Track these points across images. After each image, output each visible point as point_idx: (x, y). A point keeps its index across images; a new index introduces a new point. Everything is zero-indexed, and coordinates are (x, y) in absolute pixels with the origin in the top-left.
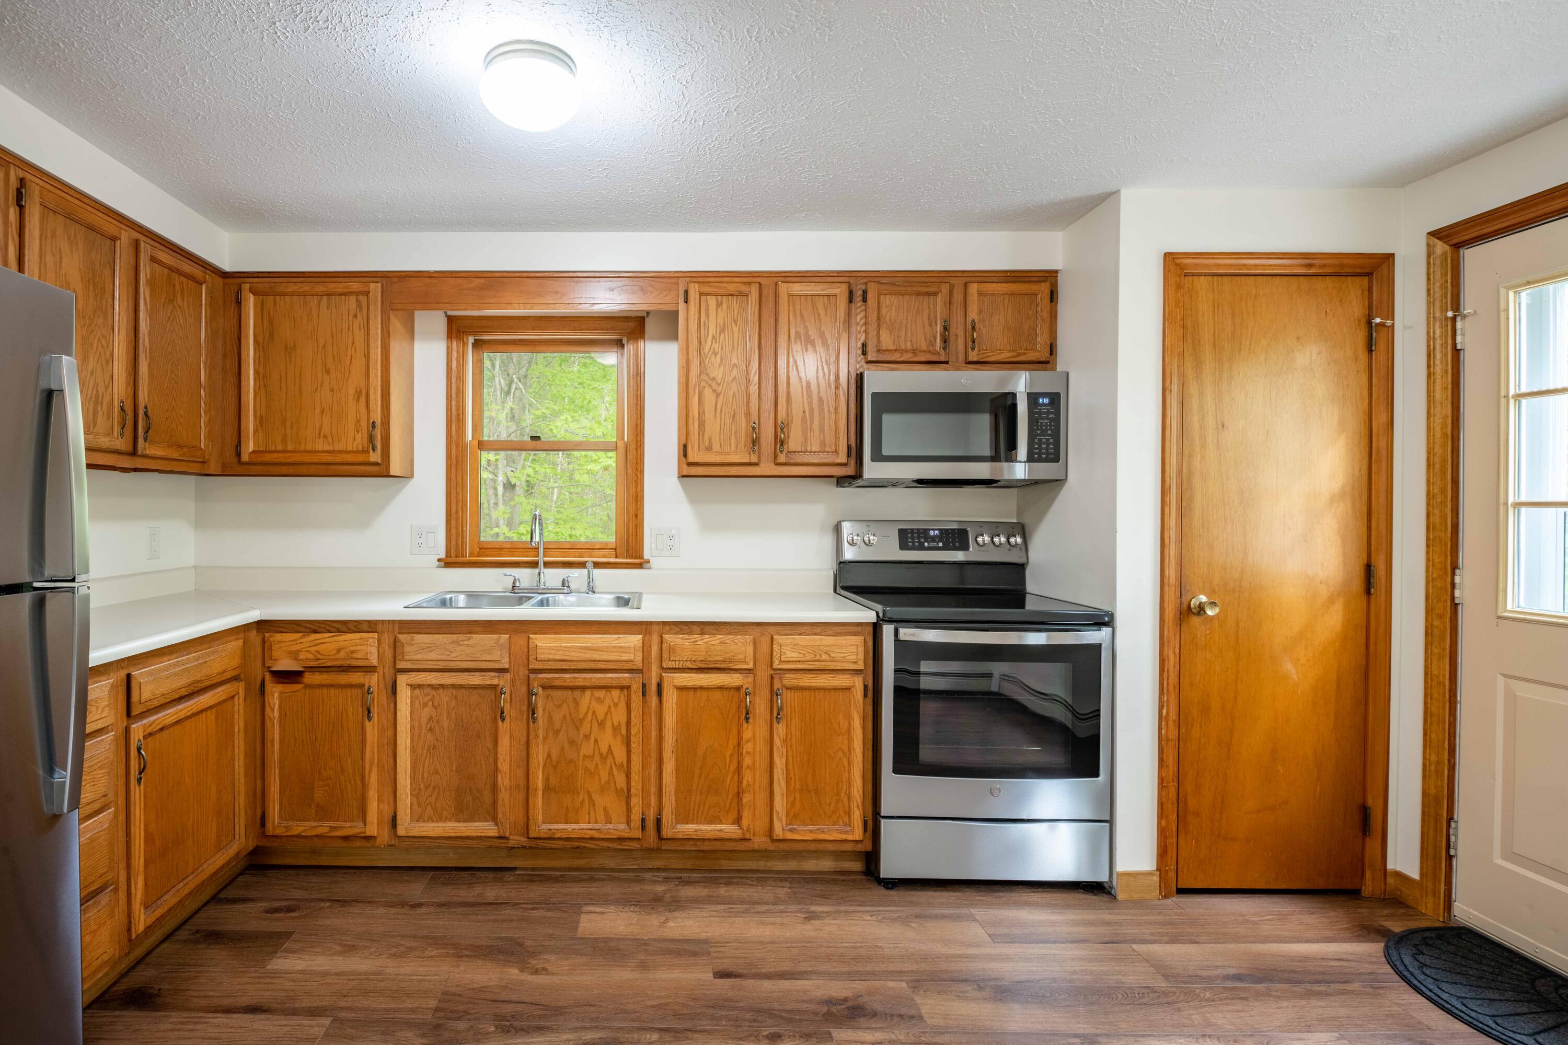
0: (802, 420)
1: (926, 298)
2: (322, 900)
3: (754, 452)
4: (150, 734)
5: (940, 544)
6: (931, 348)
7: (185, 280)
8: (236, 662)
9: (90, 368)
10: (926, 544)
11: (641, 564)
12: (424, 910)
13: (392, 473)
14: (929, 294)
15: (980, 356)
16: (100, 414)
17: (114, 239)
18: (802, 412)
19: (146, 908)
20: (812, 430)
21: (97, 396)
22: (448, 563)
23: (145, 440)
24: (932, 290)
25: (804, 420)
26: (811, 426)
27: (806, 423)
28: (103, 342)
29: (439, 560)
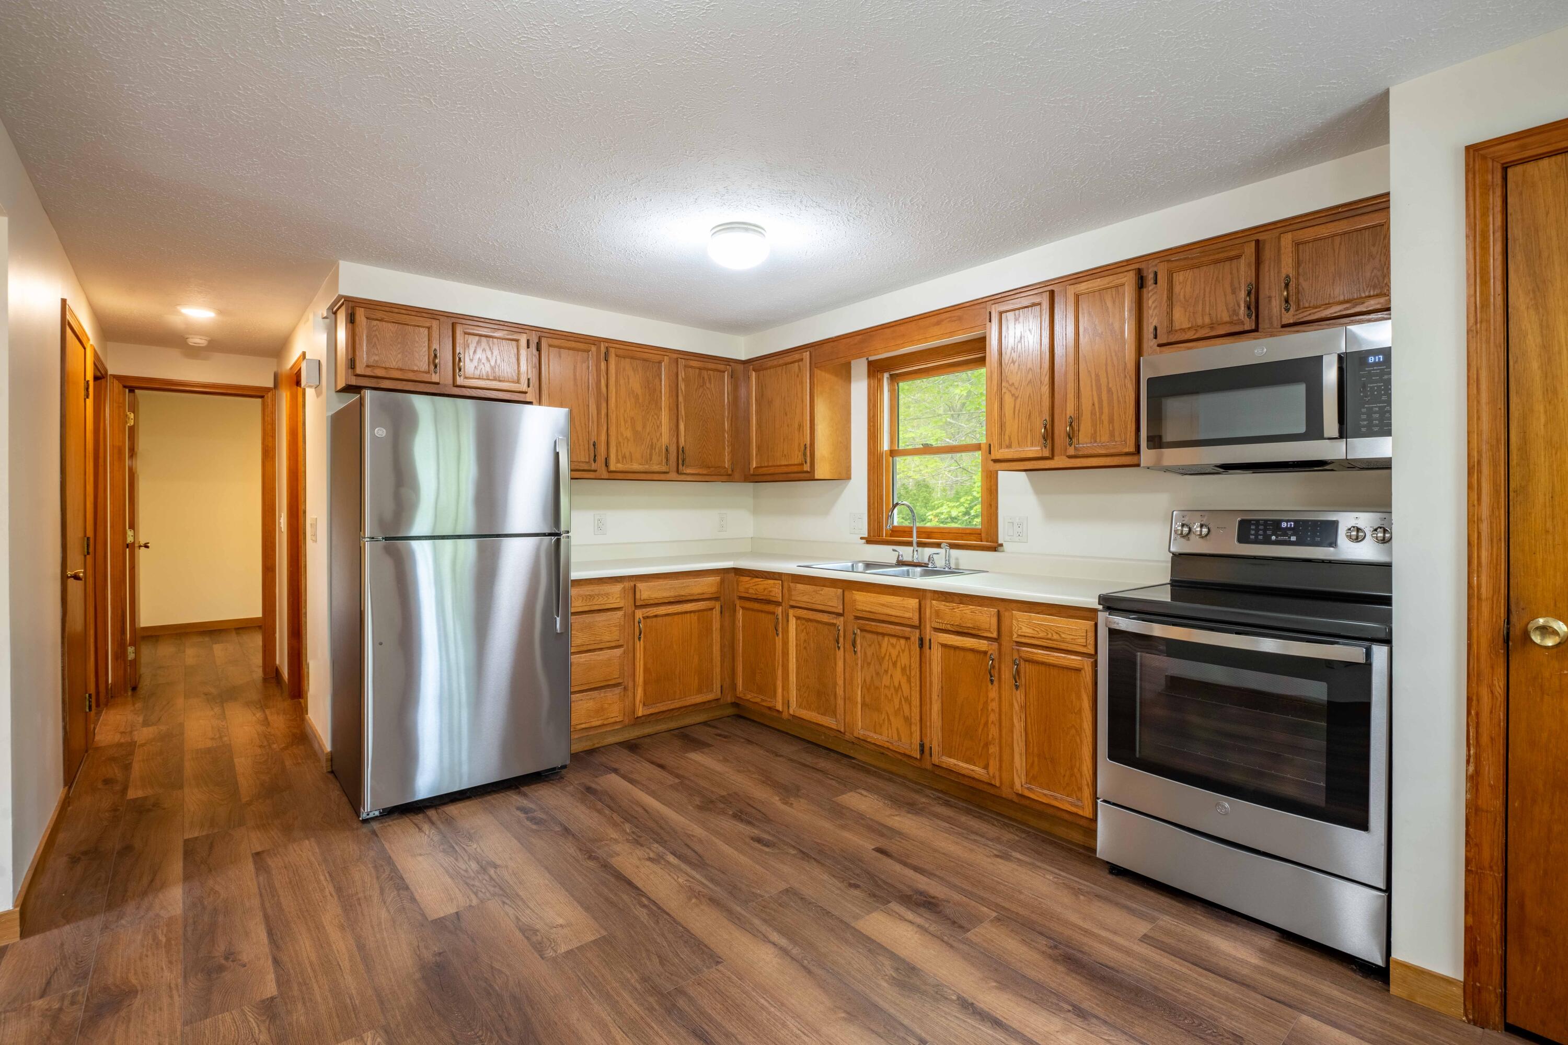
0: (1091, 413)
1: (1228, 263)
2: (742, 738)
3: (1045, 447)
4: (648, 617)
5: (1293, 538)
6: (1235, 318)
7: (711, 372)
8: (714, 589)
9: (648, 431)
10: (1274, 538)
11: (995, 547)
12: (781, 759)
13: (816, 477)
14: (1231, 259)
15: (1297, 317)
16: (654, 453)
17: (660, 362)
18: (1091, 405)
19: (644, 705)
20: (1102, 422)
21: (652, 445)
22: (869, 541)
23: (683, 465)
24: (1233, 253)
25: (1093, 413)
26: (1100, 418)
27: (1095, 415)
28: (655, 417)
29: (862, 538)
